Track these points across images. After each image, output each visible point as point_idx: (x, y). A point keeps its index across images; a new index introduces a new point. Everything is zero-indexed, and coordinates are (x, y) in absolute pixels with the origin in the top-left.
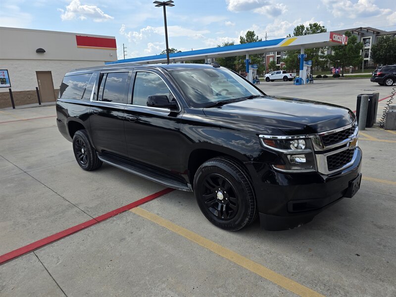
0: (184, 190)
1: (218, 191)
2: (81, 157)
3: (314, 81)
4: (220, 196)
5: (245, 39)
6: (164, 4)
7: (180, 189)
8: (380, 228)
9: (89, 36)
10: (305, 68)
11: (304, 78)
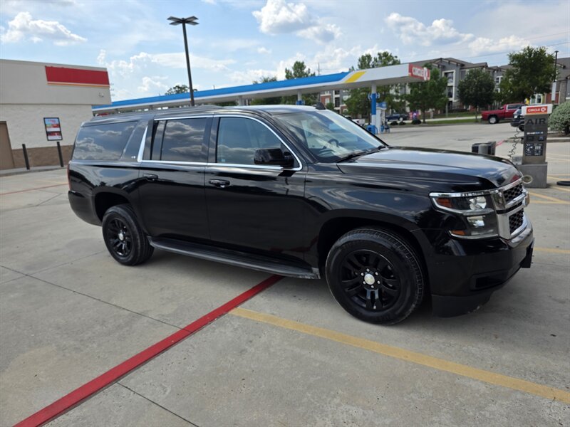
0: (306, 277)
1: (365, 272)
2: (118, 246)
3: (391, 130)
4: (369, 279)
5: (293, 72)
6: (184, 21)
7: (301, 277)
8: (562, 302)
9: (65, 67)
10: (378, 112)
11: (378, 126)
